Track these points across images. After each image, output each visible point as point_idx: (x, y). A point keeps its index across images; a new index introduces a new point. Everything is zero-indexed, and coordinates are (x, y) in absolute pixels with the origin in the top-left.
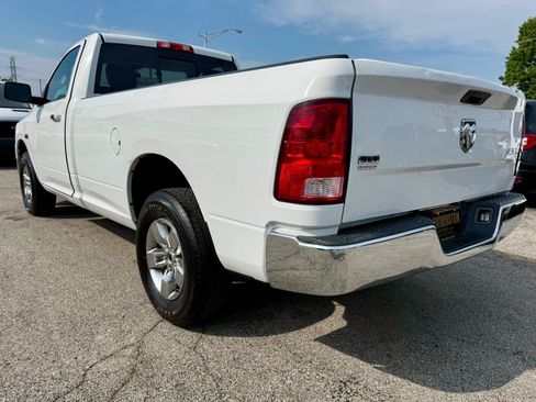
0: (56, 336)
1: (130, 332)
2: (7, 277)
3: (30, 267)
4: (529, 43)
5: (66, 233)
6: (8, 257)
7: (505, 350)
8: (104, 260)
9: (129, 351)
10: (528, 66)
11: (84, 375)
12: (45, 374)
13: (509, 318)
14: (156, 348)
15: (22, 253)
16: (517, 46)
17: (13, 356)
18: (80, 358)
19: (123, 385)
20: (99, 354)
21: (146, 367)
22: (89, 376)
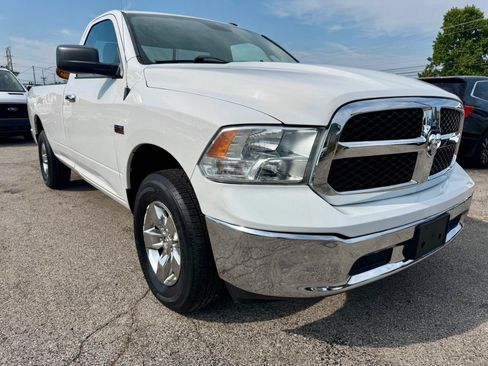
0: (52, 307)
1: (123, 299)
2: (5, 248)
3: (26, 238)
4: (452, 29)
5: (60, 204)
6: (5, 229)
7: (471, 304)
8: (96, 228)
9: (123, 320)
10: (451, 49)
11: (81, 347)
12: (43, 347)
13: (469, 271)
14: (149, 315)
15: (19, 224)
16: (442, 32)
17: (11, 329)
18: (76, 329)
19: (119, 355)
20: (94, 324)
21: (141, 336)
22: (85, 348)
